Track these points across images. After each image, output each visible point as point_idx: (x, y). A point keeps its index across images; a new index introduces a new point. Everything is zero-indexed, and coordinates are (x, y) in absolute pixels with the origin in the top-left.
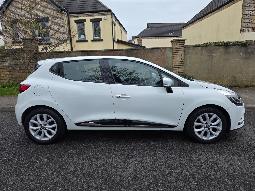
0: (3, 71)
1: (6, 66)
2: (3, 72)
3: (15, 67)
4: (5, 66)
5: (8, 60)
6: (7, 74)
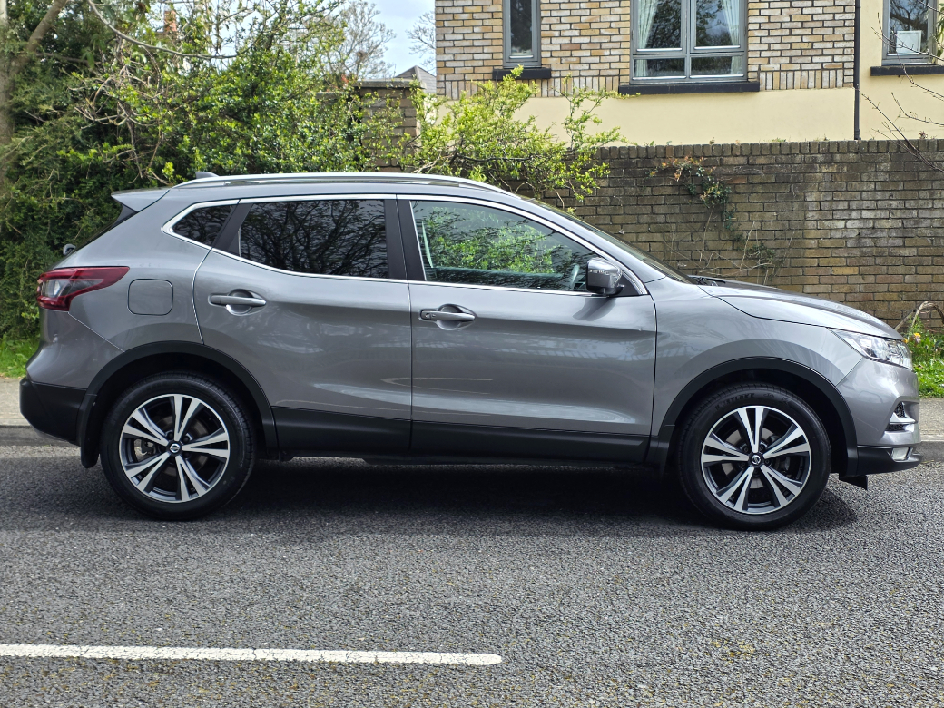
0: (823, 262)
1: (845, 238)
2: (821, 271)
3: (899, 242)
4: (838, 235)
5: (866, 204)
6: (843, 280)
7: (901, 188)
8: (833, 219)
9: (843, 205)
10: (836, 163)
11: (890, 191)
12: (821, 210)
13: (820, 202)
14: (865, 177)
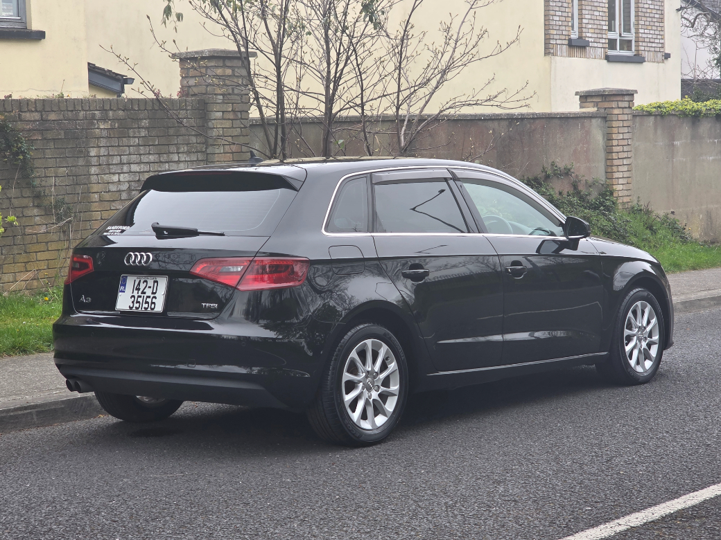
1: (119, 191)
7: (157, 143)
8: (110, 173)
9: (116, 160)
10: (110, 120)
11: (149, 146)
12: (100, 165)
13: (99, 156)
14: (131, 133)
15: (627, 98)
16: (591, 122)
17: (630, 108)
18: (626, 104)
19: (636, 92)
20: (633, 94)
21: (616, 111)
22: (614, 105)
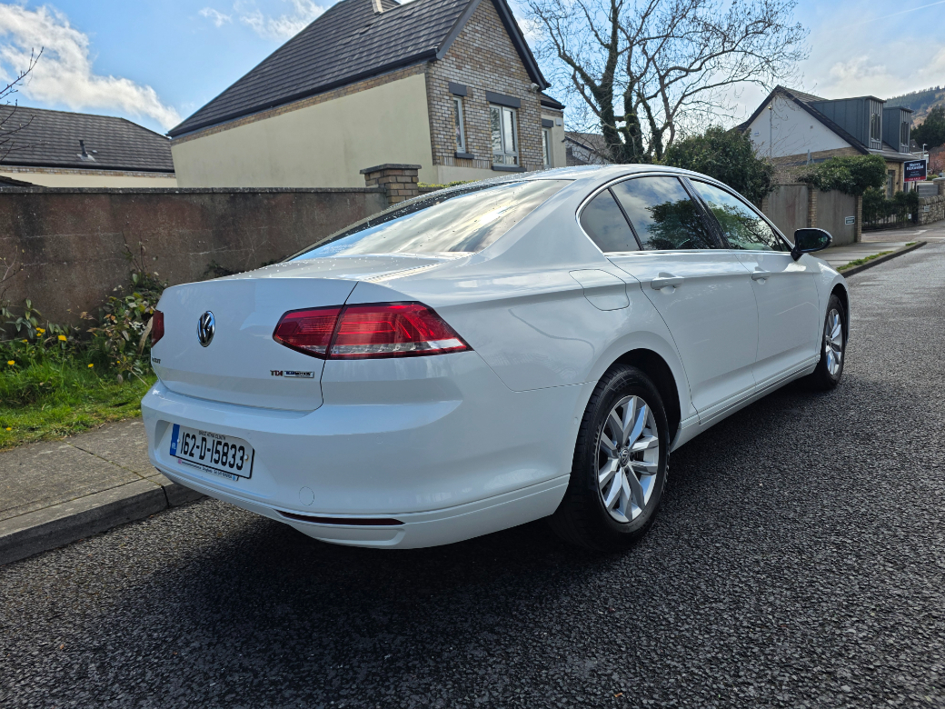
15: (407, 173)
16: (365, 197)
17: (412, 182)
18: (409, 180)
19: (421, 168)
20: (417, 169)
21: (394, 186)
22: (390, 180)
